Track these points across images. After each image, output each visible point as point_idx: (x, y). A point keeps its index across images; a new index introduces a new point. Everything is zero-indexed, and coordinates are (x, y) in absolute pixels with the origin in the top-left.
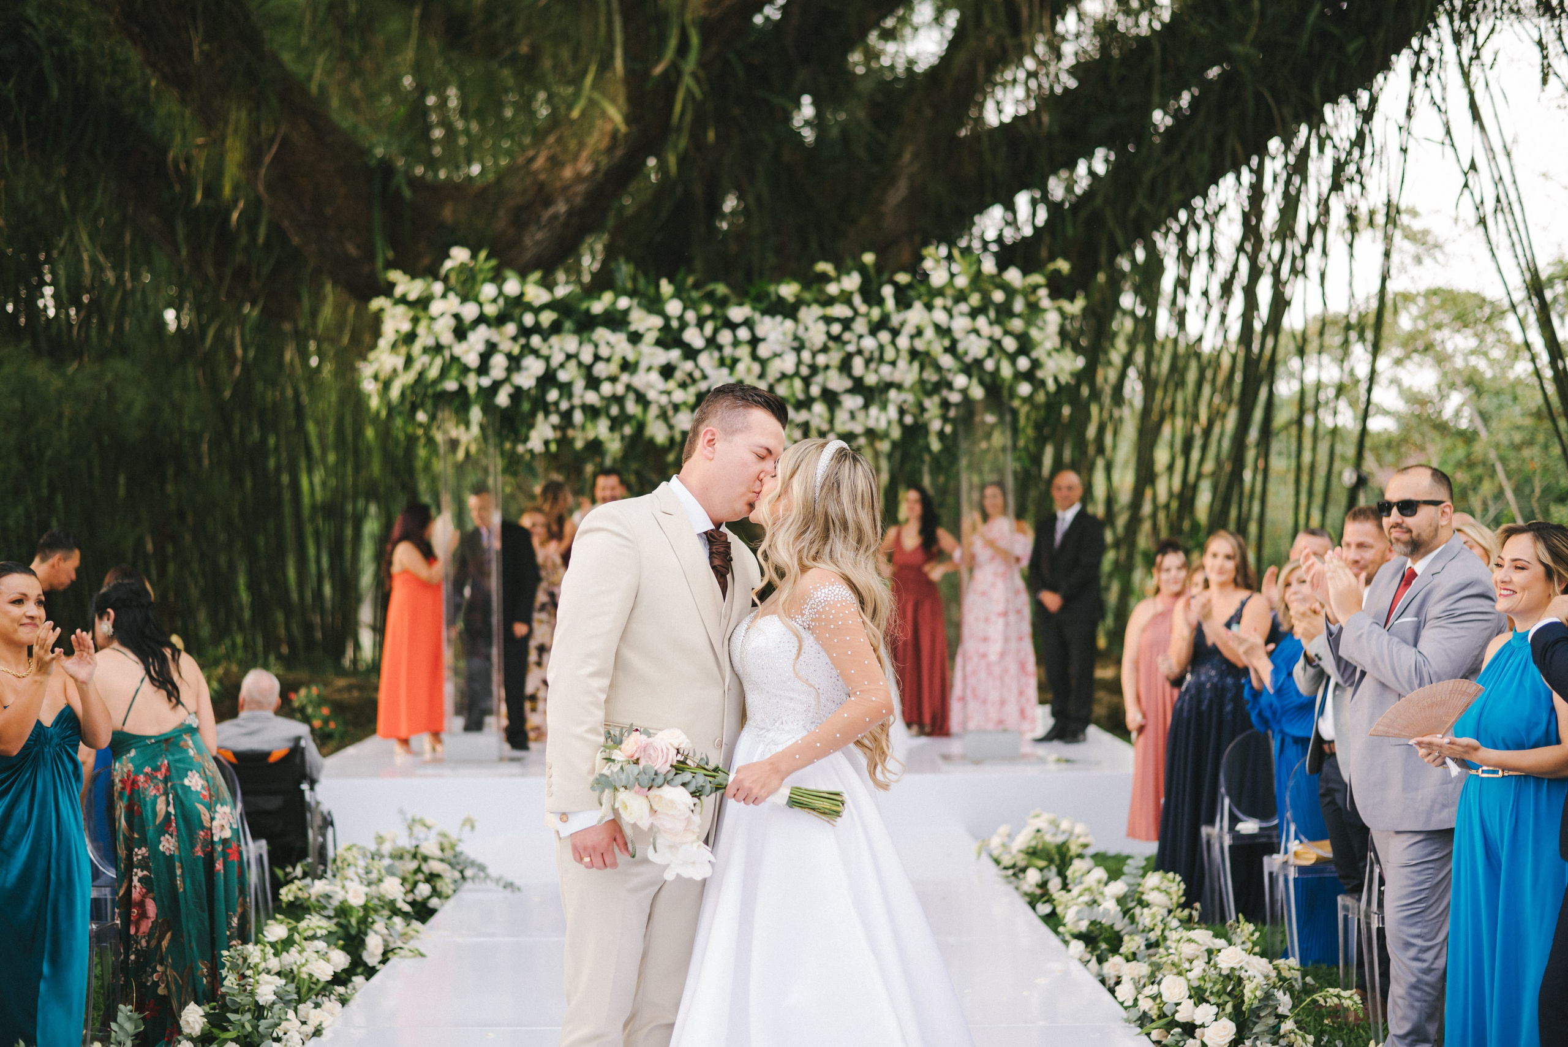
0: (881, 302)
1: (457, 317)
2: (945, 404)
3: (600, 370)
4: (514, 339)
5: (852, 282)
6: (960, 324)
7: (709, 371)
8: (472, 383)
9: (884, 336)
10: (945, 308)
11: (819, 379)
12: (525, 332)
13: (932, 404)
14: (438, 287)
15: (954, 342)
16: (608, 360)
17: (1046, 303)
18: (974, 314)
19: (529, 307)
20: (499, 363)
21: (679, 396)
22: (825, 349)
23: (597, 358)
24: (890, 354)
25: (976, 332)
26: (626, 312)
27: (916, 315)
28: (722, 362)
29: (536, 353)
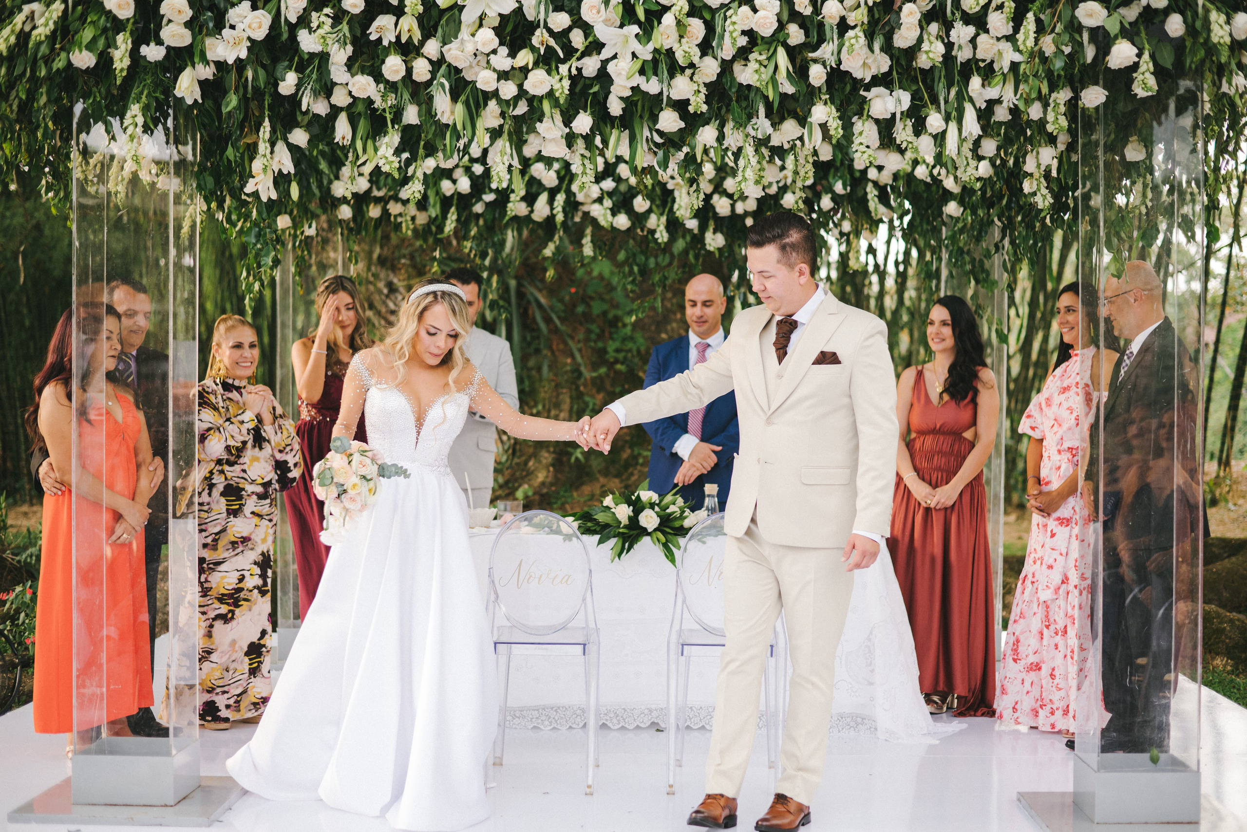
3: (383, 27)
8: (123, 52)
16: (398, 11)
21: (539, 82)
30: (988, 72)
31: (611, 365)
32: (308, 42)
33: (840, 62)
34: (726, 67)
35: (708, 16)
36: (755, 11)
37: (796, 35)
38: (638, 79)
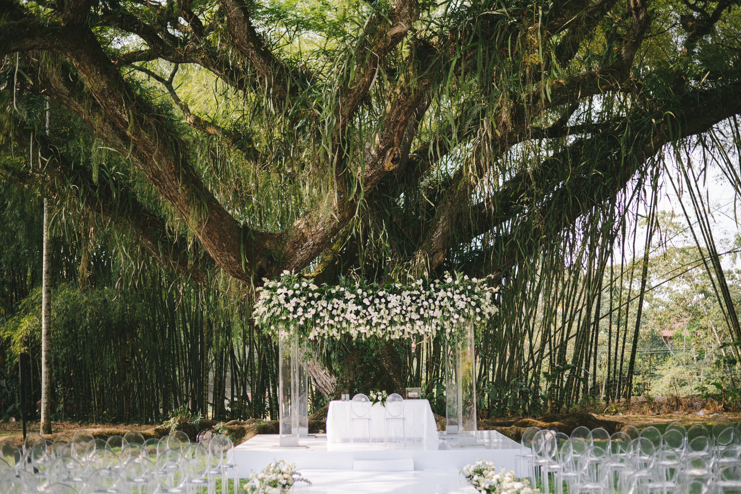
0: (430, 289)
1: (286, 294)
2: (452, 323)
3: (334, 312)
4: (305, 302)
5: (420, 282)
6: (456, 297)
7: (371, 313)
8: (291, 316)
9: (431, 301)
10: (451, 291)
11: (408, 315)
12: (310, 299)
13: (447, 324)
14: (279, 284)
15: (454, 303)
16: (337, 309)
17: (486, 289)
18: (460, 294)
19: (311, 291)
20: (300, 310)
21: (361, 321)
22: (410, 305)
23: (333, 308)
24: (433, 307)
25: (462, 300)
26: (343, 293)
27: (442, 294)
28: (376, 310)
29: (312, 306)
30: (436, 318)
31: (365, 363)
32: (322, 314)
34: (392, 317)
35: (389, 310)
36: (397, 309)
37: (404, 312)
38: (378, 320)
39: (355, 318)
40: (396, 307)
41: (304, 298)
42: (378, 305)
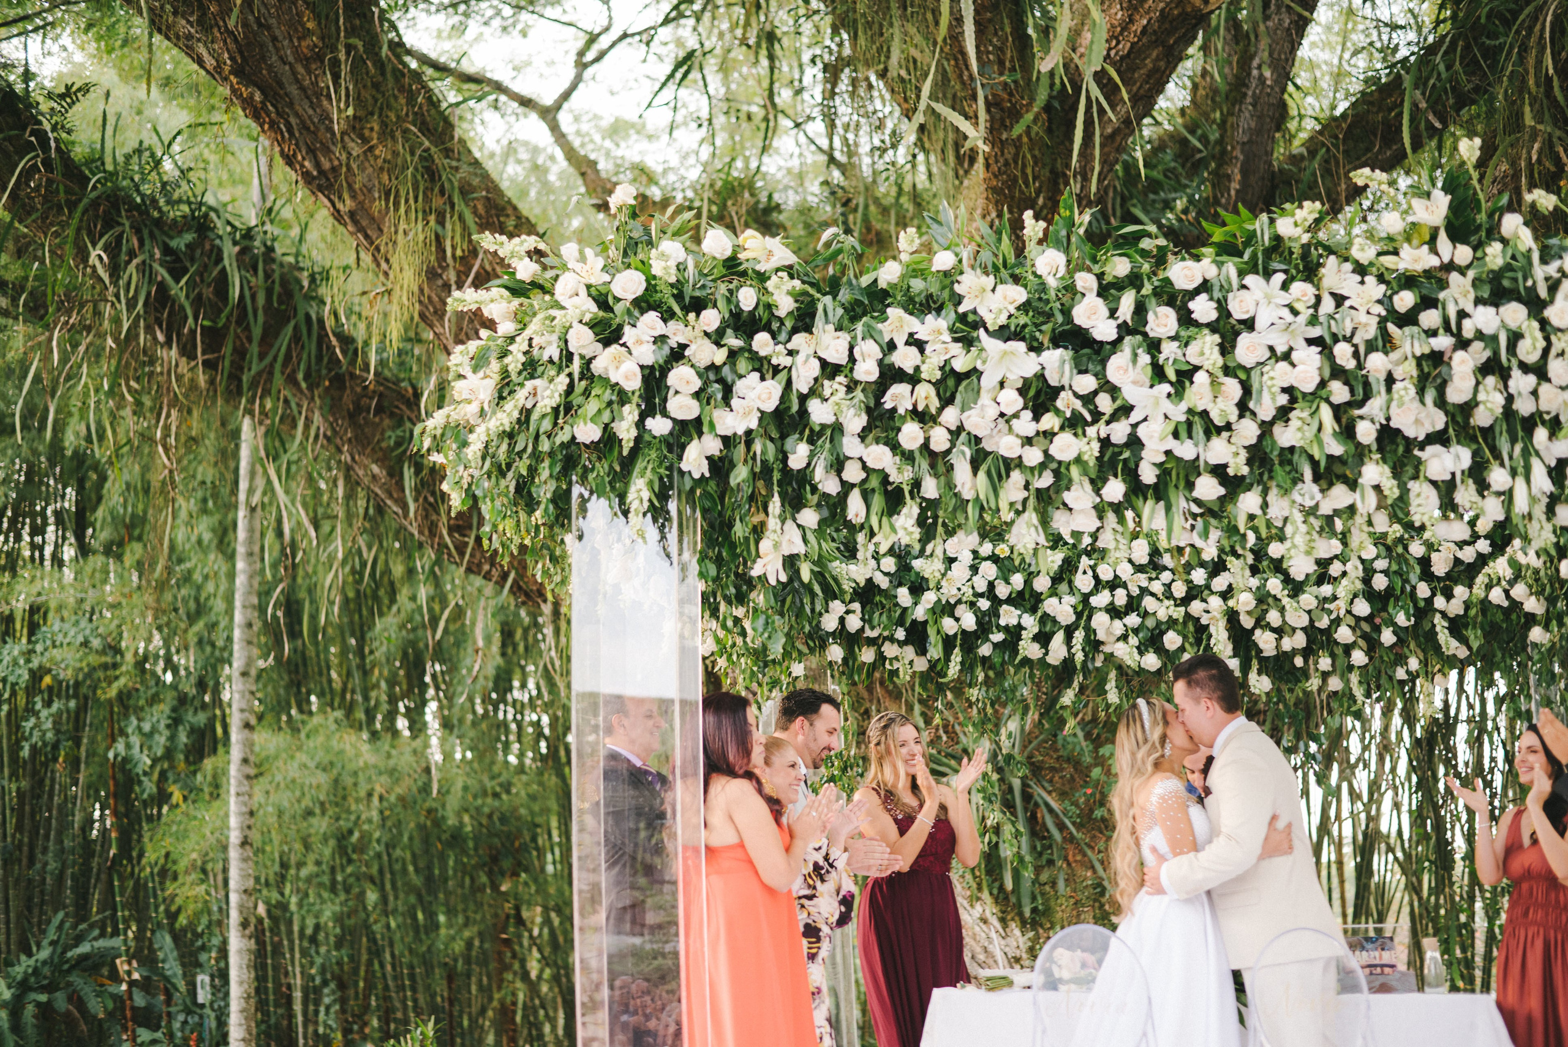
3: (898, 396)
4: (717, 338)
7: (1131, 393)
8: (628, 423)
11: (1372, 406)
12: (740, 321)
16: (914, 379)
19: (750, 274)
20: (685, 386)
21: (1065, 447)
23: (890, 375)
26: (951, 276)
28: (1158, 374)
29: (764, 367)
30: (1554, 425)
32: (819, 413)
33: (1388, 419)
34: (1266, 428)
35: (1243, 376)
36: (1293, 365)
37: (1339, 392)
38: (1171, 444)
39: (1026, 425)
40: (1287, 356)
41: (711, 319)
42: (1169, 350)
